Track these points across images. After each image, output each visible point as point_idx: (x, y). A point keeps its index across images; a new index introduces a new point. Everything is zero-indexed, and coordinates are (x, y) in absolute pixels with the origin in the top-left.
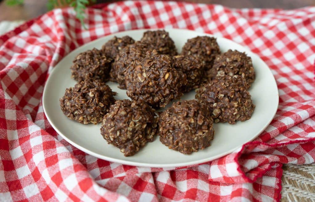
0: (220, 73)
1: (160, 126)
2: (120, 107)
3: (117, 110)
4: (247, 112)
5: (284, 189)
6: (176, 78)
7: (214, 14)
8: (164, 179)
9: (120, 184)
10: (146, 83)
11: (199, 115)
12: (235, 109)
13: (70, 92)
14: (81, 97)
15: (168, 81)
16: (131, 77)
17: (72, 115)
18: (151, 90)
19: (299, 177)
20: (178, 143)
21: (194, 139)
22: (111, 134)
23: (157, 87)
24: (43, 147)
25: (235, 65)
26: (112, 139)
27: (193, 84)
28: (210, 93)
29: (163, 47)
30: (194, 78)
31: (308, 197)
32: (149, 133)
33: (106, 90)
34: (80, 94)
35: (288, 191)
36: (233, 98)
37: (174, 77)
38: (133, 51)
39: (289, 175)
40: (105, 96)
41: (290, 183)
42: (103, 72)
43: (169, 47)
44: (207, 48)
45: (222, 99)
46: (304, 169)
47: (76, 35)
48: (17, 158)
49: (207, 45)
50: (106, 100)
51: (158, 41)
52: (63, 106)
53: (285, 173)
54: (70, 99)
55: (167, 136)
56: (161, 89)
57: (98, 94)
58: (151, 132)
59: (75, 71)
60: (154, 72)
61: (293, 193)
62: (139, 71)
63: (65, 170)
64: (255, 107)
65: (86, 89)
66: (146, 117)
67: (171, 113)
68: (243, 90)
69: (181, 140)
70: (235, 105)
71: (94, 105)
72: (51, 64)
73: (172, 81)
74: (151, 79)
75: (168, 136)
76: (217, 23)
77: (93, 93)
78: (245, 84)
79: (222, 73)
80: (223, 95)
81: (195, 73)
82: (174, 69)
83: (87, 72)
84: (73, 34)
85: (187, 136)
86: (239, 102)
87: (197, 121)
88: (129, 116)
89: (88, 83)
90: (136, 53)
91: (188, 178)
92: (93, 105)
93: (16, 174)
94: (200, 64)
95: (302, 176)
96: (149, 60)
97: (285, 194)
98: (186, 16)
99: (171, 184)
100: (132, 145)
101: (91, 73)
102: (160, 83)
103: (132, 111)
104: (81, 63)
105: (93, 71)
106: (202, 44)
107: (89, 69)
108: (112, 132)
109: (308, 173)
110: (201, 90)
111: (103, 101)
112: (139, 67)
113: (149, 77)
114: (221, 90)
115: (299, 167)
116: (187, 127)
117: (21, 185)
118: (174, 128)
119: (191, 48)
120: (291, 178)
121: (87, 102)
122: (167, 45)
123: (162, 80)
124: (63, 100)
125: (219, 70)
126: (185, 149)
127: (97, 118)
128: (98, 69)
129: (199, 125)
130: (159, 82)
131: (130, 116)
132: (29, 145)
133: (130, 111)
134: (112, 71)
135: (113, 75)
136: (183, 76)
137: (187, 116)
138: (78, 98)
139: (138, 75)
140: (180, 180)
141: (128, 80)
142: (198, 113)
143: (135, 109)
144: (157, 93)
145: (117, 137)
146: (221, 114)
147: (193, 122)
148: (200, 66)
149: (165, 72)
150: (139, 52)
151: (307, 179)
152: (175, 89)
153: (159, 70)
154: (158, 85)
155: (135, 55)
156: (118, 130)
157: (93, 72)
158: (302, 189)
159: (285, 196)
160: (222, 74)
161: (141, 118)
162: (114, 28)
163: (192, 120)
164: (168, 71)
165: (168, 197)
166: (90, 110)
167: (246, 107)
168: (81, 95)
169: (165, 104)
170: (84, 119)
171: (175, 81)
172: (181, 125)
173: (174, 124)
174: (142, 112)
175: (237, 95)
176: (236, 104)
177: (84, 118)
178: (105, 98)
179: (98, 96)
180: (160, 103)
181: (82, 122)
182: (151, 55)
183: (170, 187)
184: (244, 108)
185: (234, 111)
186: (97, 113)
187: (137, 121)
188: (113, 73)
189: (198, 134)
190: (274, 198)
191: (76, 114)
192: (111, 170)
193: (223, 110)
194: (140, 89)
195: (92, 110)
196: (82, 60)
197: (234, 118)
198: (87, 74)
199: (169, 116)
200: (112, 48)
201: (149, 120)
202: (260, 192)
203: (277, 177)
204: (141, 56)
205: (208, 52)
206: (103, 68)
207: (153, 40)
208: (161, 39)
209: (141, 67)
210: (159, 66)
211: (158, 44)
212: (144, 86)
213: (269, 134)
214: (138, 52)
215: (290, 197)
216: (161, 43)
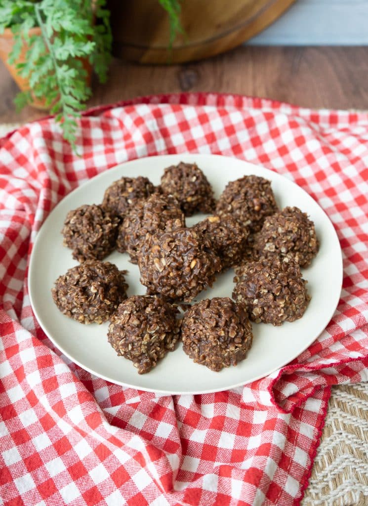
0: (269, 247)
1: (183, 334)
2: (132, 312)
3: (128, 318)
4: (298, 310)
5: (330, 414)
6: (206, 266)
7: (273, 127)
8: (186, 403)
9: (133, 413)
10: (165, 273)
11: (232, 325)
12: (281, 310)
13: (65, 284)
14: (80, 294)
15: (195, 270)
16: (145, 260)
17: (69, 313)
18: (173, 282)
19: (350, 399)
20: (204, 357)
21: (224, 355)
22: (121, 347)
23: (180, 279)
24: (38, 364)
25: (289, 238)
26: (123, 353)
27: (231, 262)
28: (251, 284)
29: (192, 196)
30: (232, 255)
31: (356, 425)
32: (169, 342)
33: (113, 281)
34: (79, 289)
35: (335, 416)
36: (279, 295)
37: (202, 265)
38: (148, 218)
39: (340, 396)
40: (111, 289)
41: (339, 406)
42: (107, 242)
43: (201, 195)
44: (255, 201)
45: (265, 295)
46: (359, 387)
47: (66, 167)
48: (5, 376)
49: (256, 197)
50: (113, 294)
51: (186, 187)
52: (56, 299)
53: (336, 393)
54: (66, 294)
55: (191, 348)
56: (185, 281)
57: (102, 289)
58: (172, 339)
59: (69, 239)
60: (177, 258)
61: (340, 420)
62: (156, 254)
63: (68, 398)
64: (310, 301)
65: (86, 282)
66: (165, 325)
67: (197, 317)
68: (293, 284)
69: (209, 355)
70: (280, 305)
71: (98, 303)
72: (34, 227)
73: (200, 271)
74: (172, 269)
75: (193, 348)
76: (277, 143)
77: (96, 288)
78: (298, 273)
79: (271, 247)
80: (266, 291)
81: (234, 248)
82: (203, 252)
83: (86, 243)
84: (60, 166)
85: (215, 352)
86: (287, 300)
87: (228, 332)
88: (142, 326)
89: (88, 271)
90: (153, 222)
91: (215, 402)
92: (96, 302)
93: (7, 397)
94: (241, 235)
95: (356, 397)
96: (170, 239)
97: (330, 420)
98: (230, 130)
99: (195, 409)
100: (148, 360)
101: (91, 245)
102: (184, 274)
103: (147, 318)
104: (77, 228)
105: (93, 242)
106: (248, 194)
107: (88, 239)
108: (122, 345)
109: (364, 392)
110: (242, 270)
111: (110, 297)
112: (156, 248)
113: (169, 266)
114: (265, 284)
115: (354, 384)
116: (215, 342)
117: (15, 411)
118: (200, 340)
119: (232, 200)
120: (341, 399)
121: (89, 300)
122: (199, 192)
123: (187, 270)
124: (56, 290)
125: (268, 242)
126: (213, 366)
127: (102, 317)
128: (101, 240)
129: (231, 338)
130: (183, 272)
131: (144, 326)
132: (19, 359)
133: (144, 320)
134: (120, 239)
135: (121, 245)
136: (215, 261)
137: (217, 326)
138: (77, 294)
139: (155, 261)
140: (207, 403)
141: (142, 262)
142: (231, 322)
143: (151, 316)
144: (180, 285)
145: (129, 351)
146: (263, 314)
147: (223, 334)
148: (241, 239)
149: (191, 259)
150: (157, 219)
151: (360, 401)
152: (204, 279)
153: (183, 254)
154: (181, 276)
155: (151, 224)
156: (130, 343)
157: (93, 244)
158: (352, 414)
159: (329, 423)
160: (272, 249)
161: (158, 327)
162: (121, 154)
163: (223, 332)
164: (195, 257)
165: (190, 424)
166: (93, 310)
167: (296, 305)
168: (81, 291)
169: (191, 298)
170: (86, 319)
171: (205, 270)
172: (209, 336)
173: (200, 335)
174: (160, 319)
175: (284, 292)
176: (282, 304)
177: (85, 317)
178: (111, 292)
179: (102, 292)
180: (185, 296)
181: (83, 322)
182: (172, 226)
183: (193, 413)
184: (294, 306)
185: (280, 312)
186: (102, 312)
187: (154, 332)
188: (122, 241)
189: (229, 348)
190: (315, 426)
191: (75, 312)
192: (122, 391)
193: (265, 309)
194: (157, 281)
195: (95, 309)
196: (78, 226)
197: (279, 320)
198: (85, 246)
199: (195, 322)
200: (119, 200)
201: (169, 329)
202: (300, 420)
203: (323, 399)
204: (159, 226)
205: (256, 208)
206: (107, 237)
207: (179, 185)
208: (189, 183)
209: (160, 249)
210: (182, 250)
211: (185, 192)
212: (162, 277)
213: (321, 345)
214: (156, 221)
215: (335, 425)
216: (189, 190)
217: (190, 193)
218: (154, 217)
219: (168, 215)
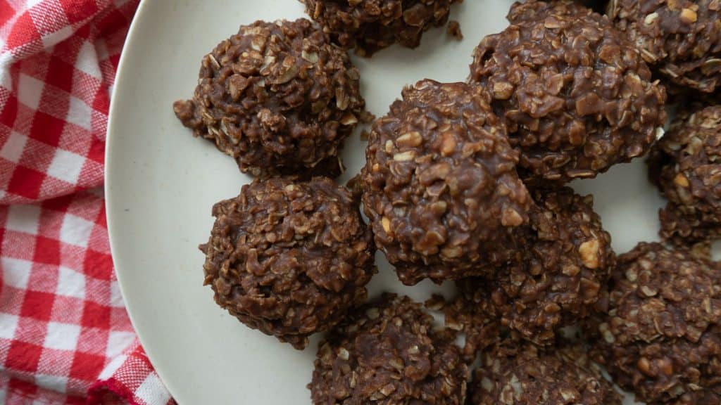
44: (664, 363)
106: (684, 347)
205: (645, 364)
216: (707, 181)
217: (696, 183)
218: (550, 100)
219: (567, 136)
